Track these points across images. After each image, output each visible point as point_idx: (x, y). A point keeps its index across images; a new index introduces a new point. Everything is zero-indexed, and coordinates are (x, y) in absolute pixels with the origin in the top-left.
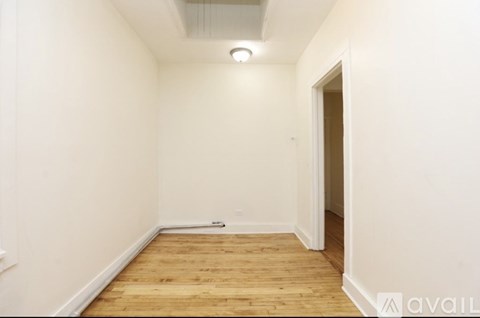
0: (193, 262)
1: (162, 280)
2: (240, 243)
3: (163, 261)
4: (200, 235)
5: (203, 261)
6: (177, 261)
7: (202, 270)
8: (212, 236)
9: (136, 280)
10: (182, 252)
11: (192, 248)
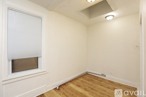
0: (89, 84)
1: (78, 85)
2: (108, 84)
3: (82, 81)
4: (97, 77)
5: (92, 85)
6: (85, 82)
7: (89, 87)
8: (100, 78)
9: (73, 83)
10: (88, 80)
11: (91, 80)
